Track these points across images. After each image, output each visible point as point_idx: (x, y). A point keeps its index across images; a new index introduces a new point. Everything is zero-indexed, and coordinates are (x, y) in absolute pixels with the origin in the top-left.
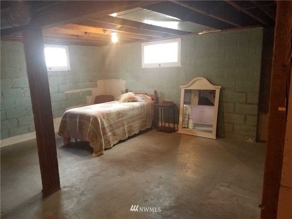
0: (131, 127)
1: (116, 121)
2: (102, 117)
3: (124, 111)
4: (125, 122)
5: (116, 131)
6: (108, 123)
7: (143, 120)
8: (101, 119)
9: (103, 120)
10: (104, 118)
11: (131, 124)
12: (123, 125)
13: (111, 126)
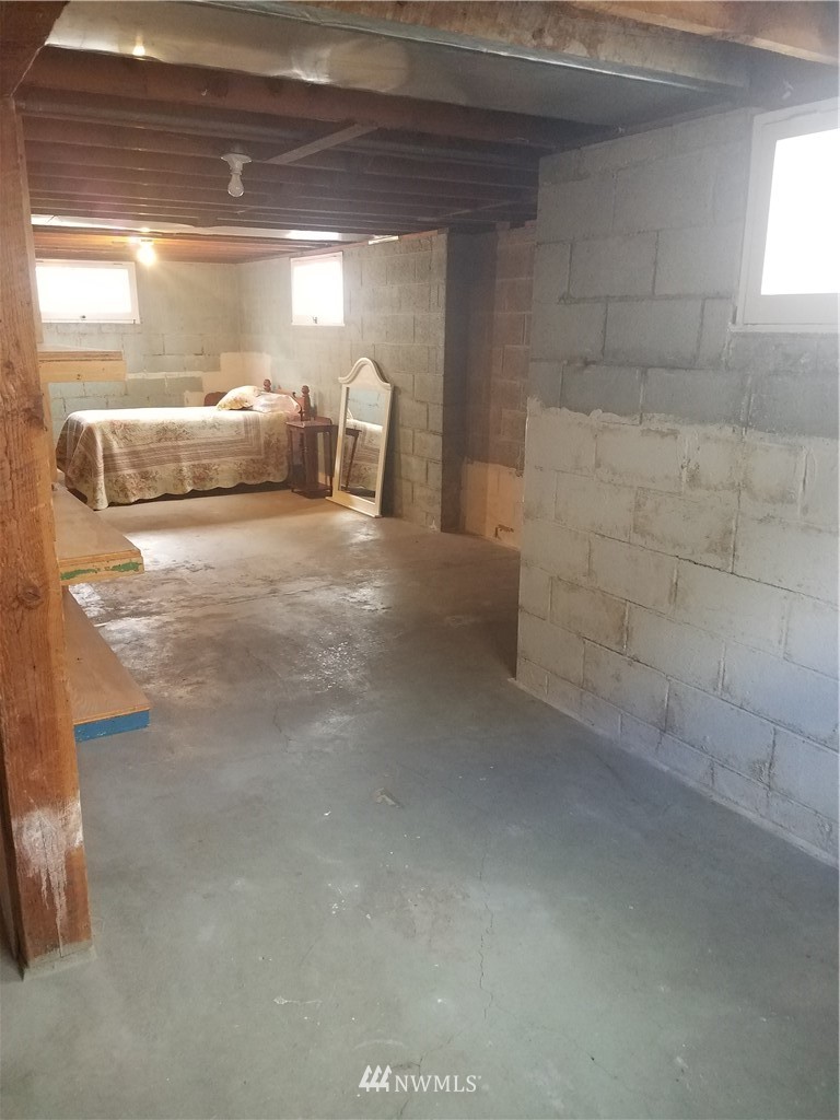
0: (206, 468)
1: (152, 446)
2: (107, 431)
3: (181, 426)
4: (183, 454)
5: (153, 469)
6: (127, 446)
7: (251, 457)
8: (104, 435)
9: (111, 437)
10: (114, 433)
11: (204, 462)
12: (178, 460)
13: (134, 454)
